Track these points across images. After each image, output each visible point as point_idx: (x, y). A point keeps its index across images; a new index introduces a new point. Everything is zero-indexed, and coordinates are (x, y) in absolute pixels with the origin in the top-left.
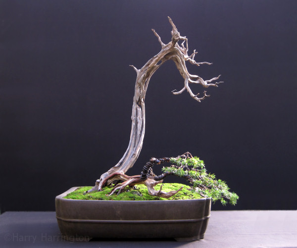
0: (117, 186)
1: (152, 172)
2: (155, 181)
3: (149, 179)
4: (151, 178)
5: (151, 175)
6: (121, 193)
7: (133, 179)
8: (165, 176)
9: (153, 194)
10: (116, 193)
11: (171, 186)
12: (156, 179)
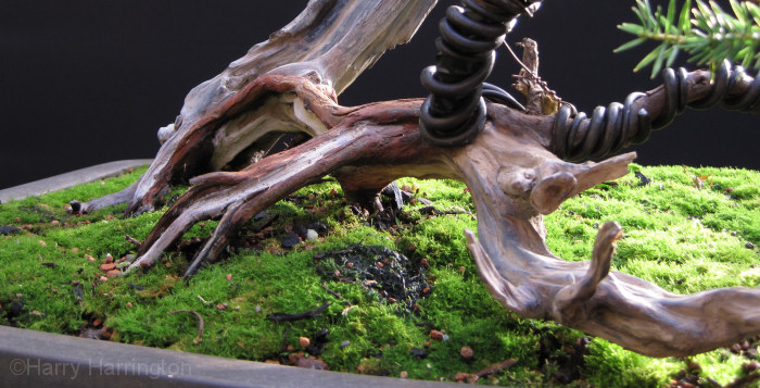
0: (202, 192)
1: (532, 77)
2: (549, 163)
3: (495, 139)
4: (516, 131)
5: (525, 97)
6: (222, 256)
7: (364, 130)
8: (658, 118)
9: (521, 296)
10: (185, 249)
11: (706, 195)
12: (567, 145)
